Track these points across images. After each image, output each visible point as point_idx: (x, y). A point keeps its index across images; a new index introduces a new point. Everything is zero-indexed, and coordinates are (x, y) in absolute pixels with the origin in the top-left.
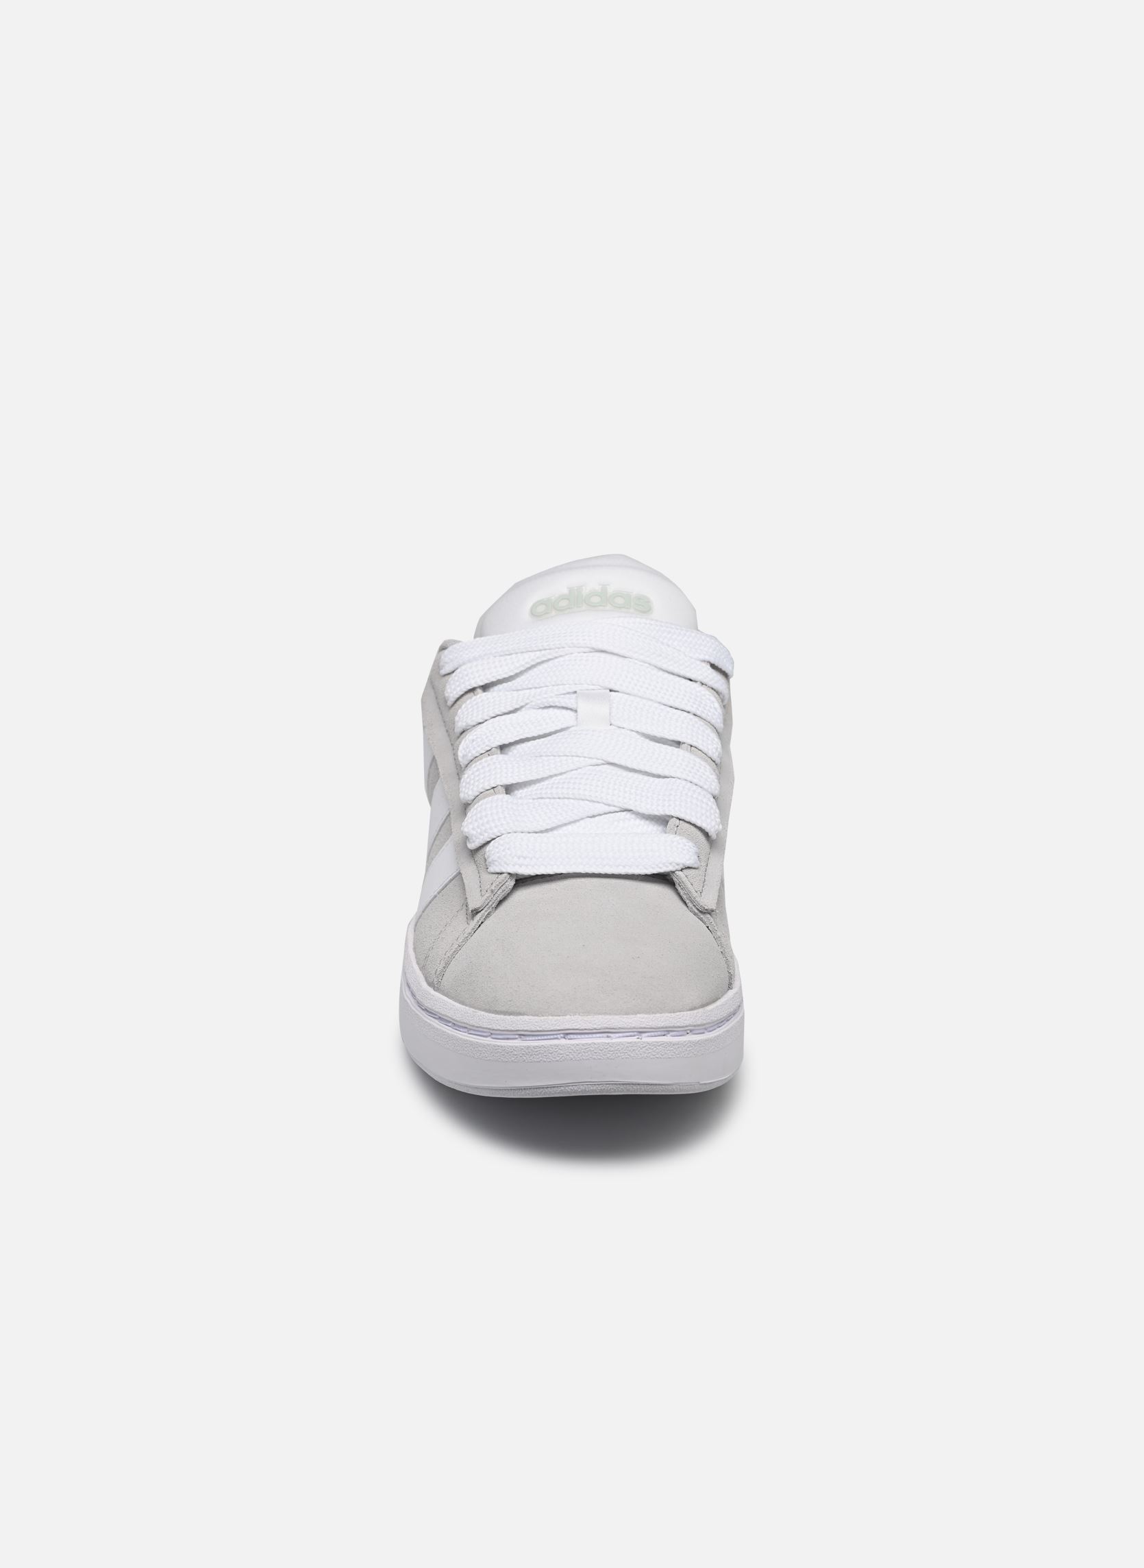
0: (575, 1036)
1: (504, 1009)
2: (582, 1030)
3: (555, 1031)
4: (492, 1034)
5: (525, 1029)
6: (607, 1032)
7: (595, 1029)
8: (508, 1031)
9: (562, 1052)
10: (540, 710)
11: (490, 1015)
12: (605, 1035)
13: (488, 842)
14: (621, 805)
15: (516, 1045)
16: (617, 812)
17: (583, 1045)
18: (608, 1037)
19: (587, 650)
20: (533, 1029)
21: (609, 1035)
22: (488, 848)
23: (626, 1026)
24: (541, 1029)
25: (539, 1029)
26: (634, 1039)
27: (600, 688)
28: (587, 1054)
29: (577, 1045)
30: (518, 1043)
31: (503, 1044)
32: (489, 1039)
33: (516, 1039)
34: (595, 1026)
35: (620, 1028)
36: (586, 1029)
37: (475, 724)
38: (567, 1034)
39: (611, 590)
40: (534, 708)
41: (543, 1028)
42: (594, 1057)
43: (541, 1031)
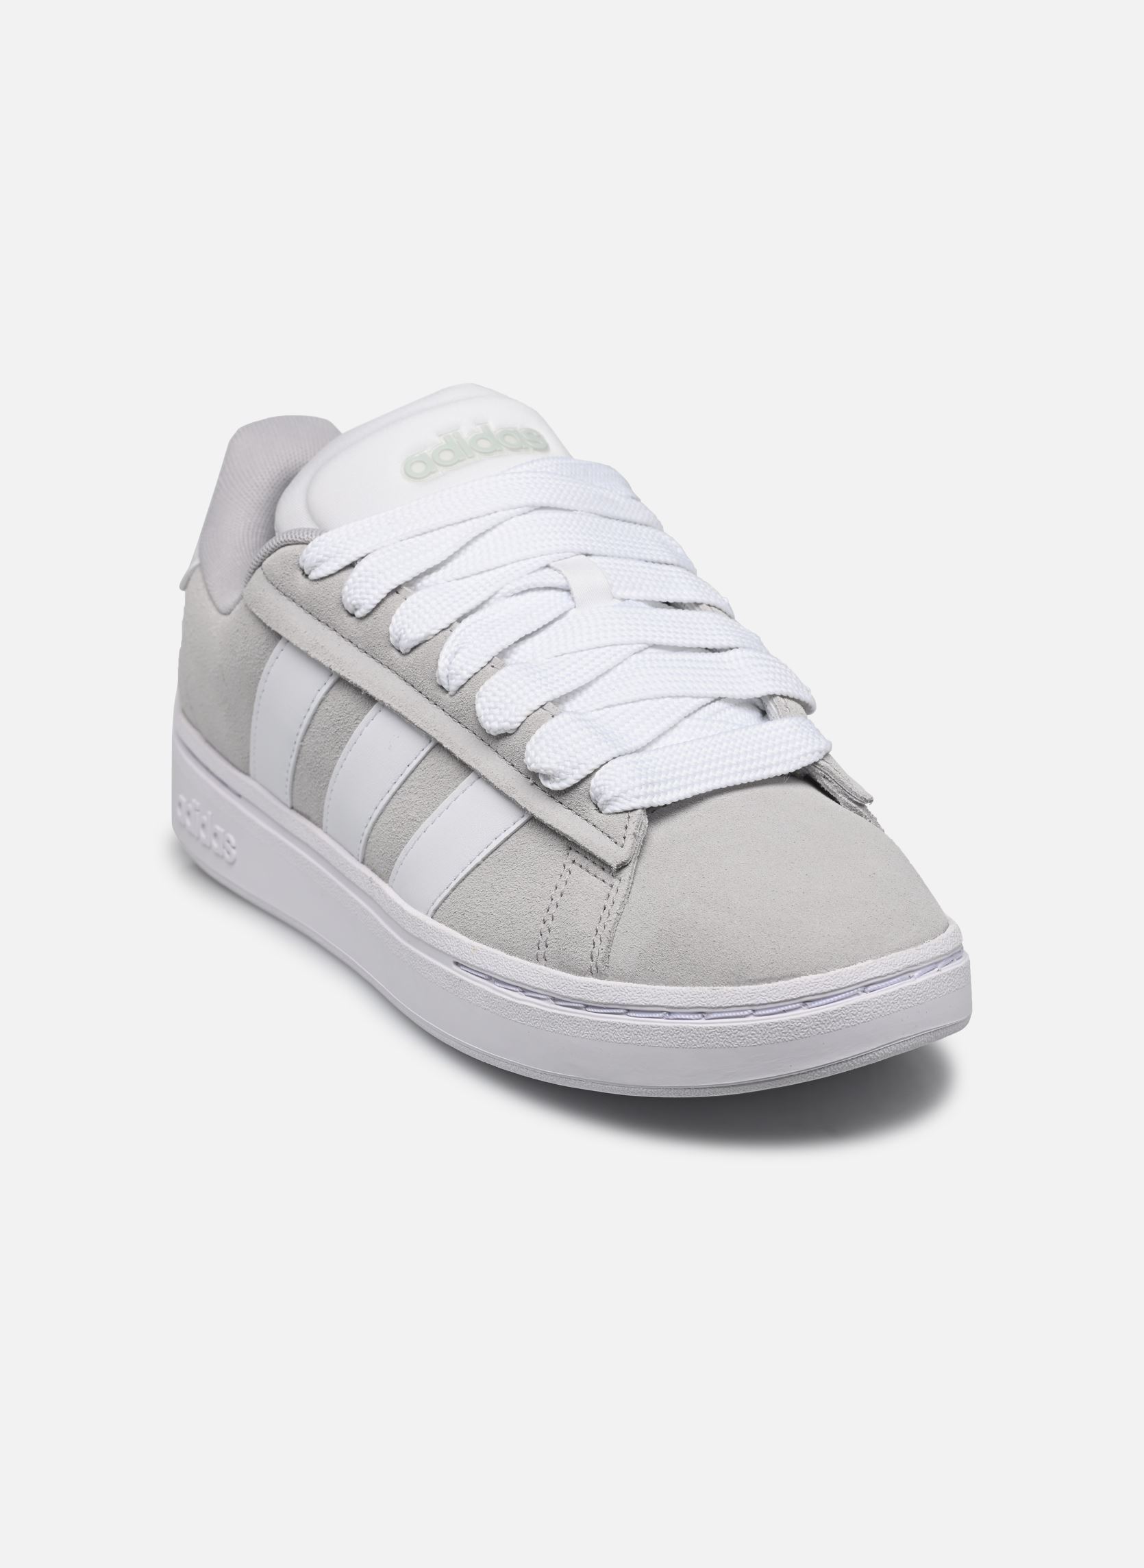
0: (875, 986)
1: (765, 975)
2: (885, 976)
3: (853, 985)
4: (754, 1011)
5: (813, 992)
6: (907, 972)
7: (898, 971)
8: (786, 1001)
9: (868, 1010)
10: (514, 597)
11: (740, 988)
12: (907, 976)
13: (589, 776)
14: (709, 693)
15: (804, 1015)
16: (710, 704)
17: (891, 995)
18: (910, 977)
19: (526, 509)
20: (825, 990)
21: (911, 974)
22: (593, 782)
23: (925, 959)
24: (835, 988)
25: (833, 988)
26: (934, 974)
27: (573, 554)
28: (896, 1005)
29: (884, 996)
30: (804, 1012)
31: (783, 1019)
32: (752, 1018)
33: (800, 1007)
34: (897, 968)
35: (921, 963)
36: (888, 974)
37: (437, 631)
38: (866, 986)
39: (493, 426)
40: (507, 597)
41: (838, 985)
42: (904, 1006)
43: (836, 990)
